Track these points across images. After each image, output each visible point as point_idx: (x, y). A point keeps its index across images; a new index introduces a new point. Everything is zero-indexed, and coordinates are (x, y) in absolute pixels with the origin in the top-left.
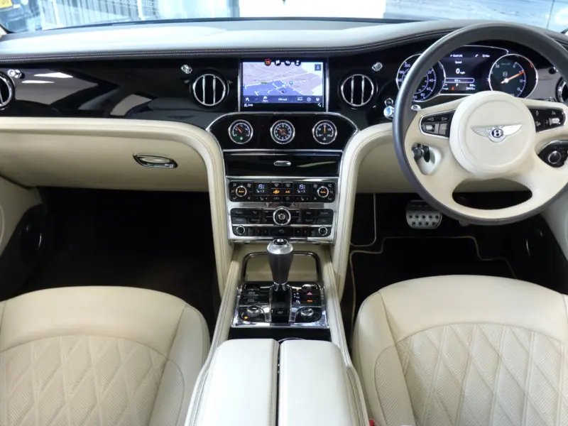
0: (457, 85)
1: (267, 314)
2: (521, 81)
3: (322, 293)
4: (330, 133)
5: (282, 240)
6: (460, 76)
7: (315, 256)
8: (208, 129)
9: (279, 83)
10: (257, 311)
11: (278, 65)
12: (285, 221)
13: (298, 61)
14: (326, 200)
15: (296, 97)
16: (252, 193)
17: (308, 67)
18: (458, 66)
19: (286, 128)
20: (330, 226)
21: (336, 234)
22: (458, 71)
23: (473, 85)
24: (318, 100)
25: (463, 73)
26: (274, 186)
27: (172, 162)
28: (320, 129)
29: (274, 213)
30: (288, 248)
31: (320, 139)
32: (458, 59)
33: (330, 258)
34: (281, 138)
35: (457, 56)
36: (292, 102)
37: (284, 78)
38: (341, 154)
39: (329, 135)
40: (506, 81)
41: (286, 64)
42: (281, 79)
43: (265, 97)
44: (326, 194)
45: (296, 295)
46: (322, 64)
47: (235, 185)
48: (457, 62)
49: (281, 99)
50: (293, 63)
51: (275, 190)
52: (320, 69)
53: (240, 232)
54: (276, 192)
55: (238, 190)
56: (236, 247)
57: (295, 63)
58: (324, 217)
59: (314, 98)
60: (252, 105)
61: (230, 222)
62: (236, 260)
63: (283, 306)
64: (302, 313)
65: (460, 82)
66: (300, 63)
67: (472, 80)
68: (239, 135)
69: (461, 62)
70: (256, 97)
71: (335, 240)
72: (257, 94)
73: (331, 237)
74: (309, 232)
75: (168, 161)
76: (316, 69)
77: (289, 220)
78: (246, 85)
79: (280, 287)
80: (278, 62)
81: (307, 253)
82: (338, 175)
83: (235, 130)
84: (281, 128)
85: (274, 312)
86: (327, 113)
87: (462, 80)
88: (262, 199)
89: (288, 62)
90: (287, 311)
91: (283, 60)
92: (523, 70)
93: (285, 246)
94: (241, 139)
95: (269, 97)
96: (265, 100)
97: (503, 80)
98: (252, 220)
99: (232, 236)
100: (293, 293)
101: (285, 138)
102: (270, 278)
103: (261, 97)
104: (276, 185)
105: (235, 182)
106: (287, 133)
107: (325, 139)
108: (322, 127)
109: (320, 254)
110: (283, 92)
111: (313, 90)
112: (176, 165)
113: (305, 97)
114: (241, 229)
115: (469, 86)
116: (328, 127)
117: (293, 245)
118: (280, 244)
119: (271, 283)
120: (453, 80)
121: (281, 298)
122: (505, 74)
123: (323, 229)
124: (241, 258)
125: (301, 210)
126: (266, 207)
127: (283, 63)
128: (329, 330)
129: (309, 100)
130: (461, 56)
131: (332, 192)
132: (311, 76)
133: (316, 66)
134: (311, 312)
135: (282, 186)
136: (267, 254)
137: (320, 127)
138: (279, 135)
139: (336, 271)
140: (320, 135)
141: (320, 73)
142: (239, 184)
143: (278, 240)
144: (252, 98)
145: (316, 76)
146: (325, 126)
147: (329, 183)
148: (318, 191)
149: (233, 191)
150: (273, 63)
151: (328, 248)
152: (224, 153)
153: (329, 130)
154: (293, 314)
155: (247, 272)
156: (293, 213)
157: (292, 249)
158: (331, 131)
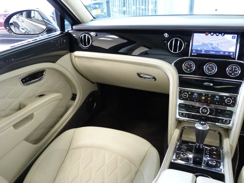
1: (191, 158)
3: (222, 153)
4: (236, 71)
5: (204, 123)
7: (220, 134)
8: (173, 64)
9: (212, 44)
10: (186, 156)
11: (212, 35)
12: (206, 113)
13: (223, 34)
14: (230, 106)
15: (220, 52)
16: (191, 97)
17: (229, 37)
19: (212, 67)
20: (231, 119)
21: (233, 124)
24: (231, 54)
26: (203, 95)
27: (154, 78)
28: (231, 69)
29: (201, 109)
30: (206, 127)
31: (230, 74)
33: (228, 136)
34: (209, 72)
36: (217, 54)
37: (214, 42)
38: (241, 83)
39: (235, 73)
41: (216, 35)
42: (213, 42)
43: (203, 51)
44: (230, 102)
45: (207, 152)
46: (236, 36)
47: (182, 92)
49: (211, 52)
50: (220, 35)
51: (202, 97)
52: (235, 38)
53: (182, 115)
54: (203, 98)
55: (184, 94)
56: (179, 122)
57: (222, 35)
58: (228, 114)
59: (230, 53)
60: (196, 54)
61: (178, 110)
62: (178, 128)
63: (200, 156)
64: (210, 162)
66: (224, 35)
68: (188, 68)
70: (199, 50)
71: (232, 127)
72: (199, 49)
73: (230, 125)
74: (218, 121)
75: (152, 77)
76: (232, 38)
77: (208, 113)
78: (194, 44)
79: (199, 146)
81: (215, 131)
82: (238, 94)
83: (186, 66)
84: (210, 67)
85: (194, 158)
86: (236, 60)
88: (195, 101)
89: (217, 34)
90: (201, 159)
91: (215, 33)
93: (205, 126)
94: (189, 70)
95: (205, 51)
98: (189, 110)
99: (178, 116)
100: (206, 150)
101: (211, 72)
102: (195, 141)
103: (201, 51)
104: (204, 95)
105: (183, 91)
106: (213, 69)
107: (233, 74)
108: (232, 68)
109: (222, 133)
110: (213, 49)
111: (230, 49)
112: (155, 80)
113: (225, 52)
114: (182, 114)
116: (235, 68)
117: (209, 126)
118: (202, 124)
119: (194, 143)
121: (199, 152)
123: (227, 120)
124: (181, 127)
125: (215, 109)
126: (197, 105)
127: (215, 35)
128: (224, 174)
129: (227, 54)
131: (234, 102)
132: (230, 41)
133: (233, 37)
134: (214, 163)
135: (207, 95)
136: (195, 128)
138: (208, 70)
139: (231, 144)
140: (230, 72)
141: (235, 40)
142: (184, 92)
143: (202, 122)
144: (196, 51)
145: (232, 41)
146: (234, 68)
147: (233, 97)
148: (226, 100)
149: (181, 95)
150: (209, 34)
151: (228, 131)
152: (179, 76)
153: (236, 70)
154: (205, 161)
155: (183, 135)
156: (211, 110)
157: (208, 128)
158: (237, 70)
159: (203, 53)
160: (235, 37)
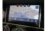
9: (21, 13)
11: (21, 6)
15: (27, 19)
17: (33, 7)
24: (36, 21)
36: (25, 21)
43: (15, 18)
46: (39, 6)
50: (27, 6)
52: (38, 8)
59: (34, 20)
66: (29, 6)
70: (13, 18)
80: (21, 5)
89: (25, 5)
96: (15, 19)
110: (22, 17)
127: (23, 6)
129: (32, 21)
145: (36, 11)
150: (19, 6)
159: (15, 20)
160: (38, 7)
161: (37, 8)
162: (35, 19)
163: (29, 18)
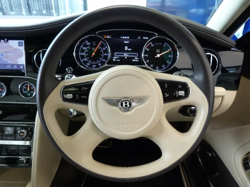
0: (126, 58)
2: (170, 56)
6: (128, 51)
13: (6, 39)
15: (6, 65)
17: (14, 44)
18: (126, 44)
19: (1, 87)
20: (30, 157)
22: (126, 48)
23: (137, 58)
24: (21, 67)
25: (130, 49)
28: (25, 88)
32: (126, 40)
35: (125, 38)
36: (3, 68)
39: (32, 92)
40: (158, 56)
44: (24, 135)
46: (23, 41)
48: (125, 42)
52: (22, 46)
57: (4, 40)
59: (19, 65)
65: (128, 56)
66: (7, 41)
67: (136, 55)
69: (128, 42)
76: (19, 46)
82: (35, 121)
86: (26, 77)
87: (129, 55)
92: (171, 49)
97: (156, 55)
101: (1, 94)
106: (3, 90)
107: (29, 94)
108: (27, 86)
111: (18, 60)
113: (12, 65)
115: (134, 59)
116: (30, 86)
120: (123, 54)
122: (158, 51)
123: (22, 161)
129: (15, 67)
130: (128, 37)
131: (30, 133)
132: (16, 50)
133: (19, 43)
137: (25, 86)
140: (26, 92)
141: (22, 48)
145: (19, 50)
146: (28, 86)
147: (29, 127)
153: (32, 88)
158: (34, 89)
160: (22, 43)
161: (20, 45)
162: (19, 63)
163: (10, 62)
